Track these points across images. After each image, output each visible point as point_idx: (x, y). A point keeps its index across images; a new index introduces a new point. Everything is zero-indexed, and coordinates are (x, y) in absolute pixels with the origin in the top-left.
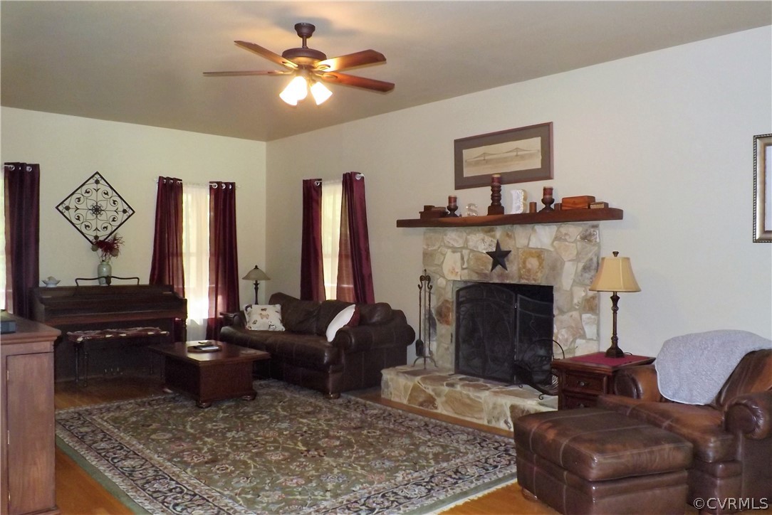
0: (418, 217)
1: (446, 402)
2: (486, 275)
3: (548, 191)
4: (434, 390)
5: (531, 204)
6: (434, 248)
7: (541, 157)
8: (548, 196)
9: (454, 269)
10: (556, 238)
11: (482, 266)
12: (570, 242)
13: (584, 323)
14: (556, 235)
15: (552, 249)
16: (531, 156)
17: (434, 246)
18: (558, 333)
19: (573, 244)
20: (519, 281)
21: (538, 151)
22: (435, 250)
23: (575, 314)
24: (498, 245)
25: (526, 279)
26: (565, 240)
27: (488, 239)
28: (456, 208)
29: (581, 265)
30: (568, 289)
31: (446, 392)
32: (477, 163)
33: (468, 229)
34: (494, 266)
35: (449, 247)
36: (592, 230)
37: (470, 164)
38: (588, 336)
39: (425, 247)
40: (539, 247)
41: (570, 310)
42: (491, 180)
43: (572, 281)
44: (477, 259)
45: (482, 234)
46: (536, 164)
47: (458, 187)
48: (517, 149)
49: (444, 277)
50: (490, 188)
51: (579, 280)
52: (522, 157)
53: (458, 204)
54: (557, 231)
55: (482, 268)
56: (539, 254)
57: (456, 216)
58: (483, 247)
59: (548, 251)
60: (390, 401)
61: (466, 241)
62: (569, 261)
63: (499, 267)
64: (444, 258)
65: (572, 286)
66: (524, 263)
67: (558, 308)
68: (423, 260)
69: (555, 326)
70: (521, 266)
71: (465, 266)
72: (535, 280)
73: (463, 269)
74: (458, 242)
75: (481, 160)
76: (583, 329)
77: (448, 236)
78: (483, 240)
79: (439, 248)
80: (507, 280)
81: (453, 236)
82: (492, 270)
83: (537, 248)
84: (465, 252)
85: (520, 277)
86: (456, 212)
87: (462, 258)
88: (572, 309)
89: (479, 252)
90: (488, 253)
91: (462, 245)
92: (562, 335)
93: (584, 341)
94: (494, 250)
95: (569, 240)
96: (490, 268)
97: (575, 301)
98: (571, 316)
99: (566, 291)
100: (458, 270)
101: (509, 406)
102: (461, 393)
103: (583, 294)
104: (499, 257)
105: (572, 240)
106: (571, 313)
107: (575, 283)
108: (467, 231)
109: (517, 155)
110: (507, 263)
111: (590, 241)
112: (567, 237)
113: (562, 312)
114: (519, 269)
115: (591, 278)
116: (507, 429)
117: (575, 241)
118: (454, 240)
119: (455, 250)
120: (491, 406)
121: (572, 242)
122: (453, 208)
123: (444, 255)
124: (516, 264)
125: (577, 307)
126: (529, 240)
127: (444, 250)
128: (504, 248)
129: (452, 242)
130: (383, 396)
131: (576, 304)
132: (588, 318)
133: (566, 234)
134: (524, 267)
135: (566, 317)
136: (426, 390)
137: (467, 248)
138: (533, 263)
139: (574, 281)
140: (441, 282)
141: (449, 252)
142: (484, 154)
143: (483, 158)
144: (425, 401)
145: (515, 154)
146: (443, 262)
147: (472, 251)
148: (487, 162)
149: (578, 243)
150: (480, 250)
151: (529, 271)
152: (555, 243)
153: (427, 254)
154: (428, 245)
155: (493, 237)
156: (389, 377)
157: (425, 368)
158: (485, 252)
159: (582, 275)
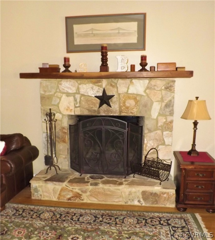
0: (38, 71)
1: (91, 195)
2: (95, 111)
3: (144, 58)
4: (79, 189)
5: (131, 66)
6: (51, 93)
7: (137, 36)
8: (144, 61)
9: (69, 107)
10: (148, 88)
11: (92, 105)
12: (157, 90)
13: (164, 137)
14: (147, 86)
15: (145, 95)
16: (130, 34)
17: (51, 92)
18: (147, 143)
19: (159, 92)
20: (121, 114)
21: (135, 31)
22: (51, 95)
23: (159, 132)
24: (104, 92)
25: (126, 113)
26: (154, 89)
27: (96, 88)
28: (69, 66)
29: (164, 104)
30: (155, 118)
31: (90, 189)
32: (86, 35)
33: (79, 81)
34: (101, 105)
35: (63, 93)
36: (172, 83)
37: (79, 36)
38: (166, 144)
39: (43, 93)
40: (136, 93)
41: (155, 130)
42: (100, 48)
43: (157, 113)
44: (87, 101)
45: (91, 84)
46: (134, 39)
47: (68, 51)
48: (119, 29)
49: (60, 113)
50: (100, 53)
51: (163, 112)
52: (123, 35)
53: (71, 63)
54: (148, 83)
55: (92, 106)
56: (135, 97)
57: (69, 71)
58: (92, 93)
59: (141, 96)
60: (41, 200)
61: (78, 89)
62: (157, 101)
63: (105, 106)
64: (60, 100)
65: (157, 116)
66: (124, 102)
67: (148, 129)
68: (41, 101)
69: (145, 139)
70: (121, 105)
71: (77, 105)
72: (131, 113)
73: (76, 107)
74: (71, 89)
75: (89, 33)
76: (164, 140)
77: (63, 85)
78: (92, 88)
79: (55, 93)
80: (111, 113)
81: (67, 85)
82: (100, 107)
83: (134, 94)
84: (78, 96)
85: (120, 112)
86: (69, 69)
87: (75, 100)
88: (157, 129)
89: (89, 96)
90: (96, 97)
91: (75, 91)
92: (150, 144)
93: (164, 146)
94: (101, 94)
95: (156, 89)
96: (98, 106)
97: (160, 124)
98: (156, 133)
99: (154, 119)
100: (72, 107)
101: (141, 191)
102: (103, 188)
103: (165, 120)
104: (105, 99)
105: (159, 89)
106: (156, 132)
107: (160, 114)
108: (79, 82)
109: (119, 33)
110: (111, 103)
111: (170, 90)
112: (156, 87)
113: (150, 131)
114: (120, 107)
115: (170, 111)
116: (140, 205)
117: (161, 90)
118: (68, 88)
119: (68, 95)
120: (127, 193)
121: (159, 91)
122: (67, 66)
123: (60, 99)
124: (118, 104)
125: (160, 128)
126: (128, 88)
127: (59, 95)
128: (109, 93)
129: (66, 89)
130: (33, 198)
131: (159, 126)
132: (167, 134)
133: (155, 86)
134: (124, 106)
135: (152, 134)
136: (74, 190)
137: (79, 93)
138: (131, 103)
139: (159, 113)
140: (58, 116)
141: (64, 96)
142: (92, 29)
143: (91, 32)
144: (72, 197)
145: (117, 31)
146: (59, 103)
147: (83, 95)
148: (94, 35)
149: (163, 91)
150: (90, 95)
151: (127, 108)
152: (147, 91)
153: (44, 97)
154: (45, 91)
155: (101, 86)
156: (37, 185)
157: (57, 174)
158: (93, 96)
159: (164, 110)
